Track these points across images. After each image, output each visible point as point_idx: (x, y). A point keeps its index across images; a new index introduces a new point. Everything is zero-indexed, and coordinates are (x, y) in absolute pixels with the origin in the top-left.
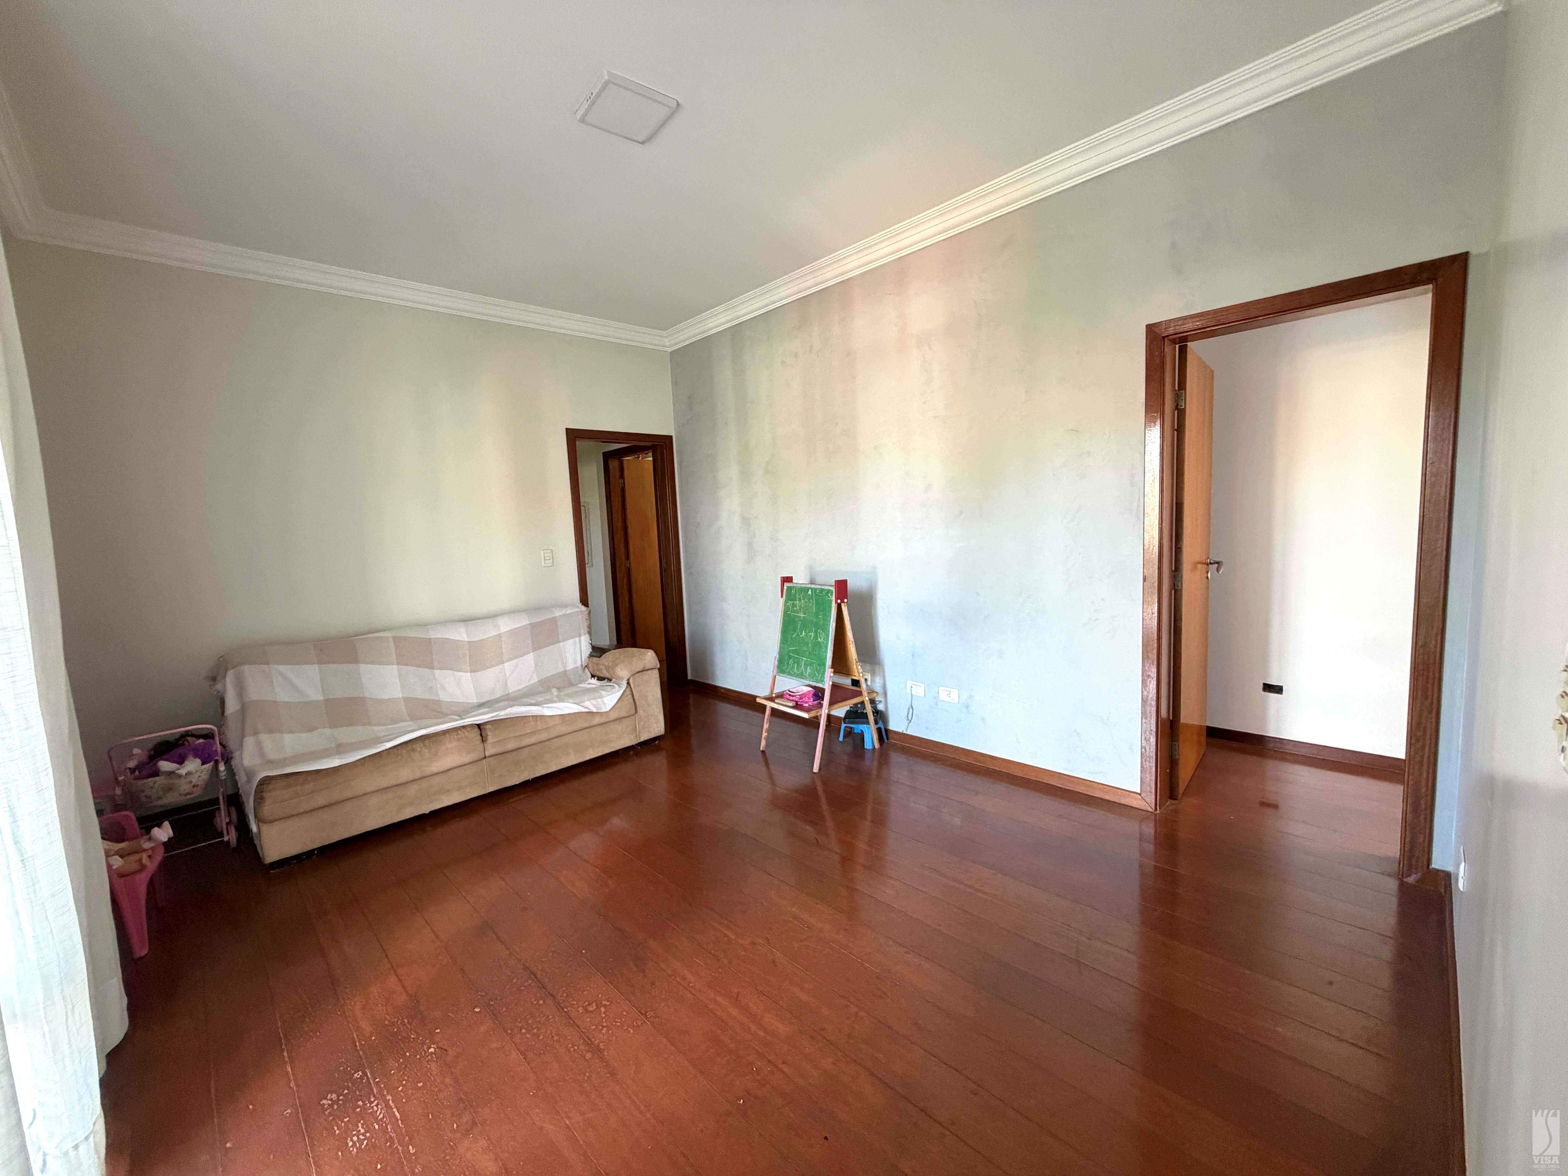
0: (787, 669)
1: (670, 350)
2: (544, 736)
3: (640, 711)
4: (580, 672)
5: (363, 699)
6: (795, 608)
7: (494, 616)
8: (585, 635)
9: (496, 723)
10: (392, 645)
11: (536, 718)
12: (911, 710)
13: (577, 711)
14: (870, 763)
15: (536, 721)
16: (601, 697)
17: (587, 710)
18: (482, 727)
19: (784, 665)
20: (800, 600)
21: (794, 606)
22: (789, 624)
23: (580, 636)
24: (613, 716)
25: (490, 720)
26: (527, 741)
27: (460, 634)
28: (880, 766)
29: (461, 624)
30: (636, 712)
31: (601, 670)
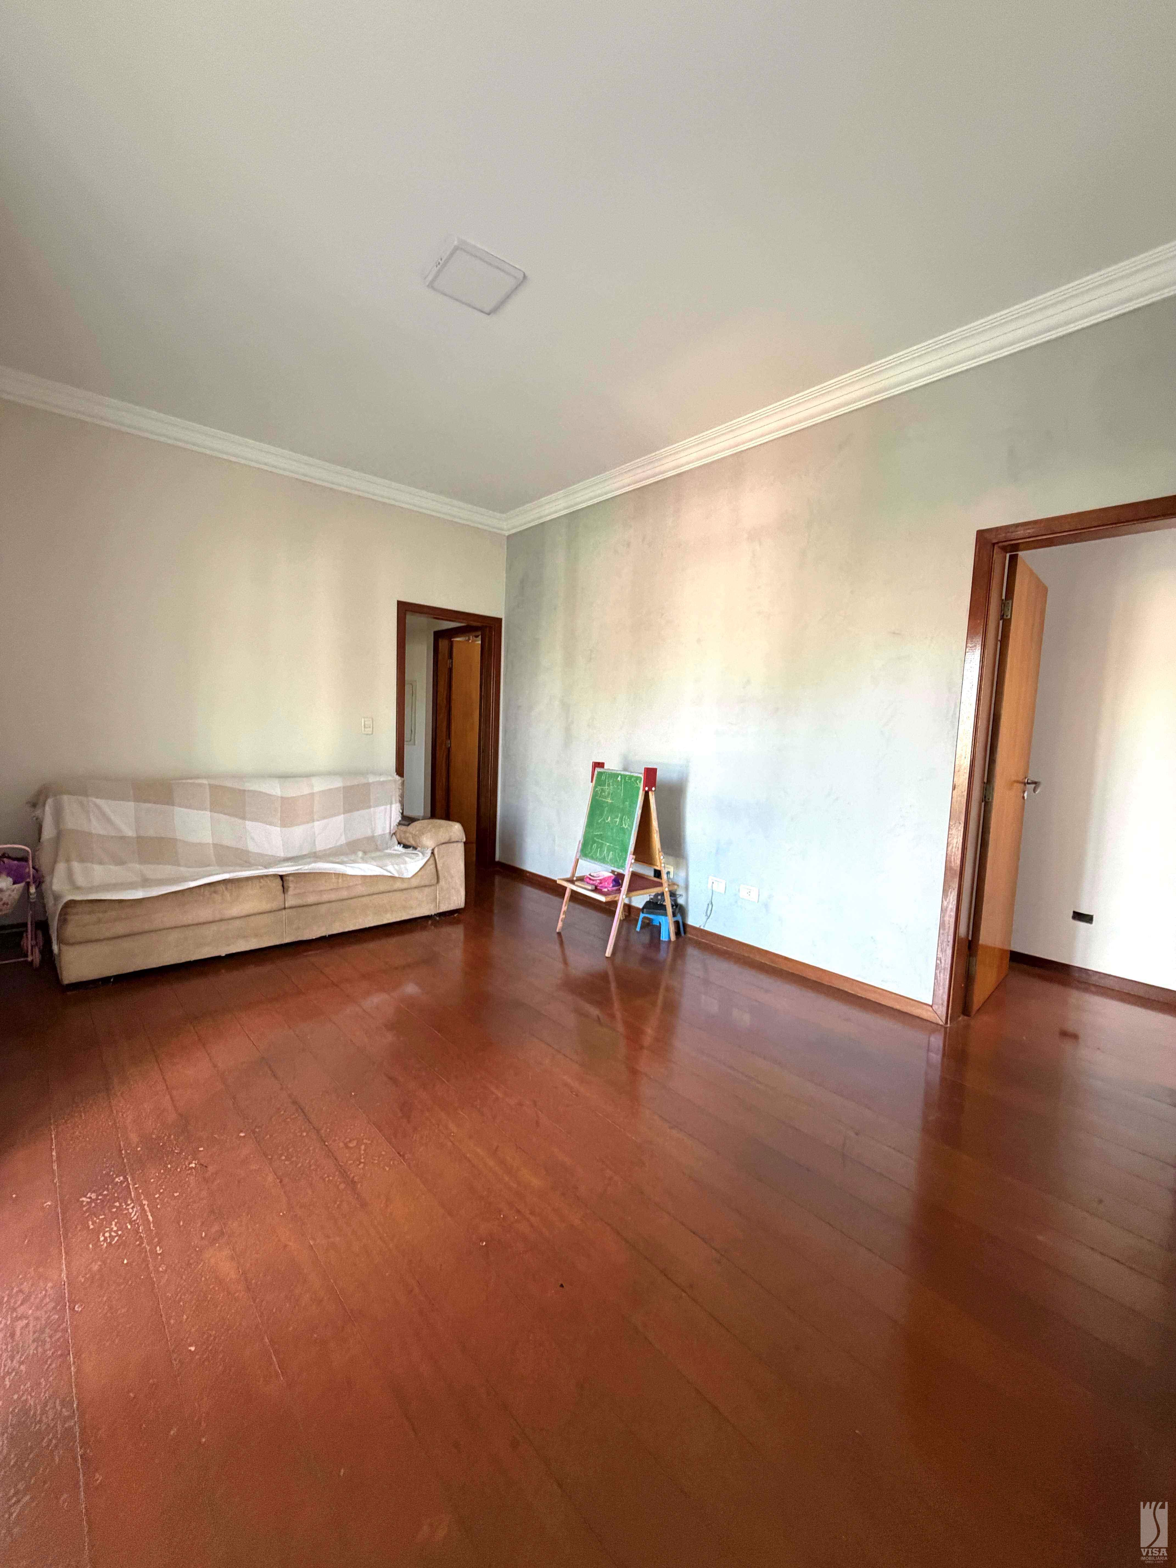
0: (590, 853)
1: (507, 534)
2: (344, 894)
3: (442, 882)
4: (388, 836)
5: (175, 840)
6: (603, 794)
7: (308, 776)
8: (396, 803)
9: (299, 876)
10: (207, 790)
11: (338, 875)
12: (710, 906)
13: (378, 874)
14: (665, 955)
15: (338, 878)
16: (405, 863)
17: (389, 874)
18: (285, 878)
19: (587, 849)
20: (609, 785)
21: (603, 791)
22: (596, 808)
23: (391, 804)
24: (415, 883)
25: (293, 872)
26: (325, 897)
27: (275, 789)
28: (674, 960)
29: (277, 781)
30: (438, 881)
31: (408, 837)
